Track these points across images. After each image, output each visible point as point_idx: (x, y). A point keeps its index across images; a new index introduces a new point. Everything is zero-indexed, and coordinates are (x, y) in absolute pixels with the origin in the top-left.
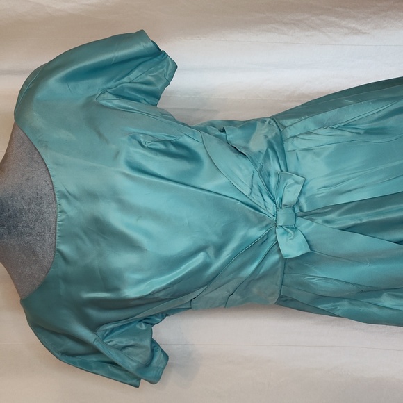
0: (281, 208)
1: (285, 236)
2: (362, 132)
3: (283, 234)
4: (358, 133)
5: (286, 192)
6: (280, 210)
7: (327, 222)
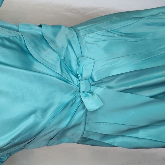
0: (82, 80)
1: (87, 98)
2: (123, 35)
3: (85, 97)
4: (122, 36)
5: (84, 70)
6: (81, 81)
7: (109, 87)
